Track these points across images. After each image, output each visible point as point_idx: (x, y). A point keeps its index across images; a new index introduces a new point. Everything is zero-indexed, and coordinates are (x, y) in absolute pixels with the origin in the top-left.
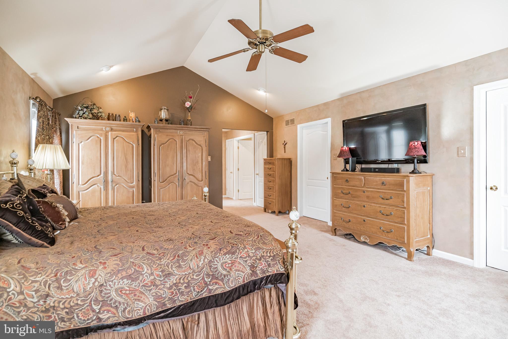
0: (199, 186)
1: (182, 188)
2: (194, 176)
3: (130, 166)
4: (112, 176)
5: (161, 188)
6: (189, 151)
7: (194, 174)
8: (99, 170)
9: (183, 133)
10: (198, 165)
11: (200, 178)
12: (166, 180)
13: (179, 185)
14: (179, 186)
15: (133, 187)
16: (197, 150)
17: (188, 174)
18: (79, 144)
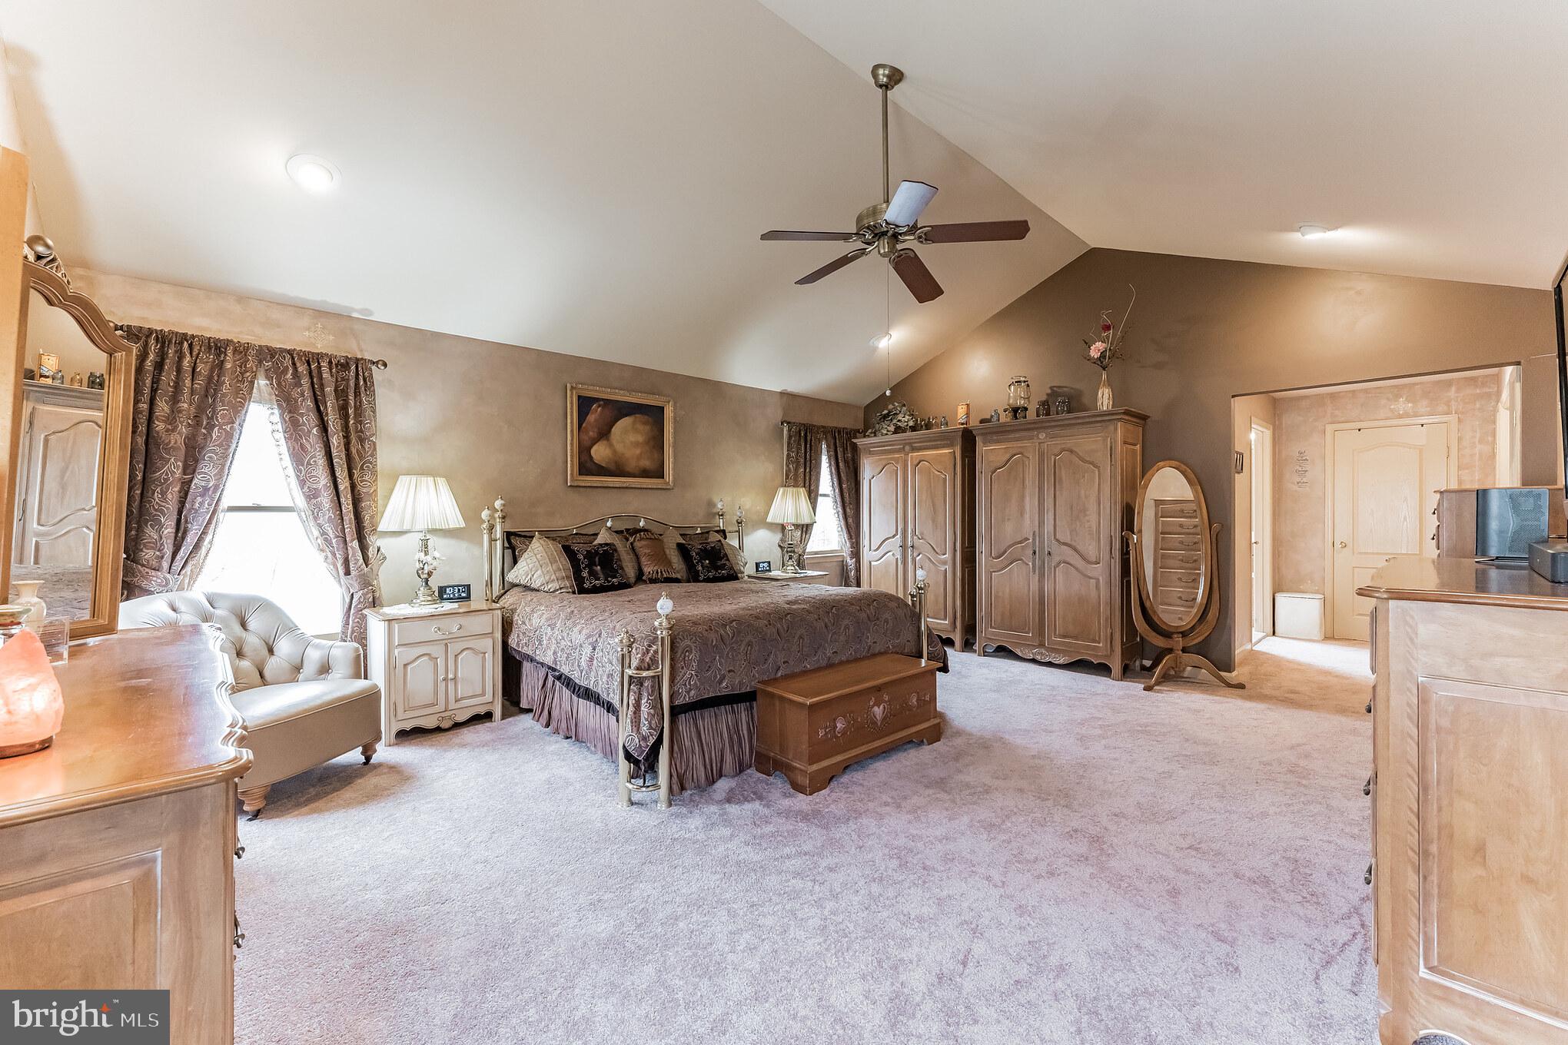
0: (1090, 578)
1: (1042, 576)
2: (1075, 550)
3: (940, 518)
4: (912, 537)
5: (994, 572)
6: (1061, 480)
7: (1073, 543)
8: (895, 528)
9: (1046, 436)
10: (1087, 518)
11: (1092, 556)
12: (1005, 552)
13: (1034, 566)
14: (1034, 571)
15: (945, 563)
16: (1084, 477)
17: (1058, 540)
18: (870, 481)
